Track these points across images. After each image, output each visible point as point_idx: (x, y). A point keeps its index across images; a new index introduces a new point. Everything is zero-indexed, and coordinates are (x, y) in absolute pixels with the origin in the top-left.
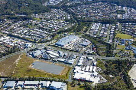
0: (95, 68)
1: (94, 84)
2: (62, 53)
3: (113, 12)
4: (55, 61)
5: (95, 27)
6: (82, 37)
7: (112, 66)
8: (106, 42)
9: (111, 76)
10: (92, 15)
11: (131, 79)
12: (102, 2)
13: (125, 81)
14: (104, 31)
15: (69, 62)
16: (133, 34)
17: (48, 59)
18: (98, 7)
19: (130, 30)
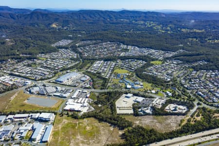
0: (87, 99)
1: (82, 113)
2: (59, 88)
3: (118, 51)
4: (51, 96)
5: (97, 64)
6: (83, 73)
7: (103, 97)
8: (104, 77)
9: (100, 105)
10: (98, 53)
11: (117, 106)
12: (110, 41)
13: (111, 109)
14: (105, 68)
15: (64, 95)
16: (130, 69)
17: (44, 95)
18: (105, 46)
19: (128, 66)
